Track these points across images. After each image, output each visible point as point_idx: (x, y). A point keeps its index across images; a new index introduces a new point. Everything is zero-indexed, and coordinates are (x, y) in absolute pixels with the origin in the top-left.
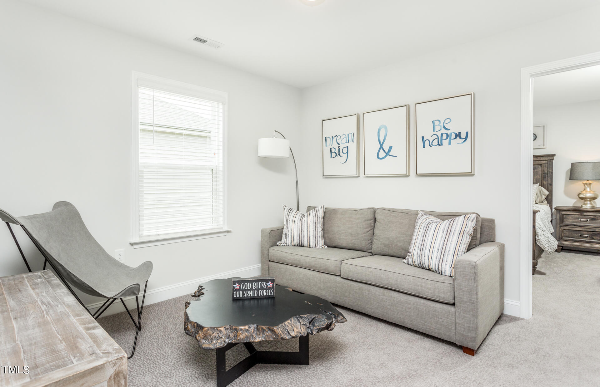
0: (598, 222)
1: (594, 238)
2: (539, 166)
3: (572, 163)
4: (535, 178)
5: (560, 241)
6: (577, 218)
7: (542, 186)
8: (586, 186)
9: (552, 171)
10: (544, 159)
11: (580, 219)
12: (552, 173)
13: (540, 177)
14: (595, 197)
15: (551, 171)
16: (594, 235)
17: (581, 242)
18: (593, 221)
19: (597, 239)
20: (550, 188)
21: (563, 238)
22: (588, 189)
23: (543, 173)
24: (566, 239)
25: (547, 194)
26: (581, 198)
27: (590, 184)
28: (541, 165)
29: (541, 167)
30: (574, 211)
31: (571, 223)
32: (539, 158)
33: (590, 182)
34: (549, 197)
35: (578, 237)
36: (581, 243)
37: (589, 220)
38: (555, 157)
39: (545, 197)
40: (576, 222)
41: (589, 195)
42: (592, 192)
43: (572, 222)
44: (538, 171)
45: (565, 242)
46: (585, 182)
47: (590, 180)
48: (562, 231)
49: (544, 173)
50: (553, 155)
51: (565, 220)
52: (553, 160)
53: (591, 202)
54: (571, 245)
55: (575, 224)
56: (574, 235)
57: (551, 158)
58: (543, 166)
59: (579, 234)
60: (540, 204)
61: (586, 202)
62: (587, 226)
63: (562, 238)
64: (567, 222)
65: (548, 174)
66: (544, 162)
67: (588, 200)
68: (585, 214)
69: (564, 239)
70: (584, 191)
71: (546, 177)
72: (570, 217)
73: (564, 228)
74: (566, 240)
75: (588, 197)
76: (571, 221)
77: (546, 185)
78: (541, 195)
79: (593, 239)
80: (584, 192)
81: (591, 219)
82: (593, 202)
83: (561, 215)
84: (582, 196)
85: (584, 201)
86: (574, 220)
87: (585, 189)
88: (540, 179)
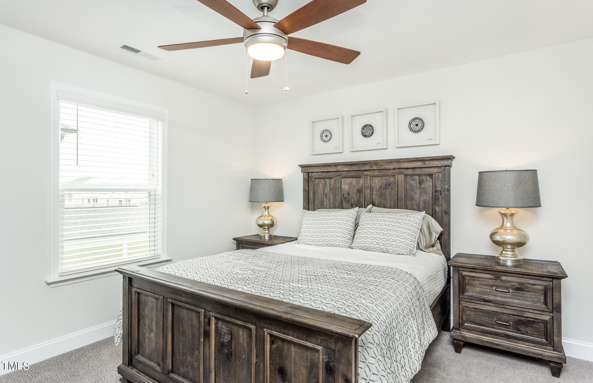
0: (529, 296)
1: (521, 329)
2: (428, 178)
3: (480, 172)
4: (422, 199)
5: (459, 330)
6: (488, 285)
7: (432, 217)
8: (505, 218)
9: (450, 187)
10: (436, 165)
11: (494, 288)
12: (449, 190)
13: (429, 198)
14: (522, 241)
15: (446, 187)
16: (522, 324)
17: (497, 335)
18: (520, 293)
19: (526, 333)
20: (446, 219)
21: (466, 324)
22: (508, 225)
23: (434, 191)
24: (471, 327)
25: (440, 232)
26: (497, 243)
27: (512, 215)
28: (431, 175)
29: (431, 180)
30: (485, 270)
31: (478, 295)
32: (427, 162)
33: (512, 210)
34: (445, 237)
35: (492, 324)
36: (497, 339)
37: (511, 291)
38: (454, 163)
39: (437, 236)
40: (488, 294)
41: (510, 237)
42: (515, 232)
43: (480, 293)
44: (426, 186)
45: (469, 332)
46: (503, 211)
47: (511, 207)
48: (463, 311)
49: (436, 191)
50: (450, 158)
51: (468, 287)
52: (450, 166)
53: (514, 251)
54: (478, 340)
55: (486, 297)
56: (485, 319)
57: (446, 163)
58: (434, 178)
59: (493, 318)
60: (426, 250)
61: (505, 251)
62: (508, 304)
63: (463, 325)
64: (472, 292)
65: (443, 193)
66: (436, 170)
67: (509, 246)
68: (504, 278)
69: (466, 326)
70: (501, 228)
71: (439, 198)
72: (477, 282)
73: (466, 305)
74: (470, 330)
75: (509, 241)
76: (478, 289)
77: (440, 214)
78: (430, 233)
79: (519, 331)
80: (502, 231)
81: (515, 290)
82: (517, 252)
83: (460, 276)
84: (498, 238)
85: (501, 249)
86: (483, 290)
87: (503, 226)
88: (429, 201)
